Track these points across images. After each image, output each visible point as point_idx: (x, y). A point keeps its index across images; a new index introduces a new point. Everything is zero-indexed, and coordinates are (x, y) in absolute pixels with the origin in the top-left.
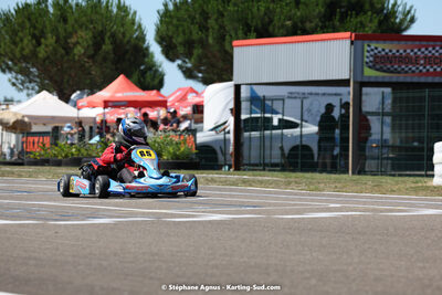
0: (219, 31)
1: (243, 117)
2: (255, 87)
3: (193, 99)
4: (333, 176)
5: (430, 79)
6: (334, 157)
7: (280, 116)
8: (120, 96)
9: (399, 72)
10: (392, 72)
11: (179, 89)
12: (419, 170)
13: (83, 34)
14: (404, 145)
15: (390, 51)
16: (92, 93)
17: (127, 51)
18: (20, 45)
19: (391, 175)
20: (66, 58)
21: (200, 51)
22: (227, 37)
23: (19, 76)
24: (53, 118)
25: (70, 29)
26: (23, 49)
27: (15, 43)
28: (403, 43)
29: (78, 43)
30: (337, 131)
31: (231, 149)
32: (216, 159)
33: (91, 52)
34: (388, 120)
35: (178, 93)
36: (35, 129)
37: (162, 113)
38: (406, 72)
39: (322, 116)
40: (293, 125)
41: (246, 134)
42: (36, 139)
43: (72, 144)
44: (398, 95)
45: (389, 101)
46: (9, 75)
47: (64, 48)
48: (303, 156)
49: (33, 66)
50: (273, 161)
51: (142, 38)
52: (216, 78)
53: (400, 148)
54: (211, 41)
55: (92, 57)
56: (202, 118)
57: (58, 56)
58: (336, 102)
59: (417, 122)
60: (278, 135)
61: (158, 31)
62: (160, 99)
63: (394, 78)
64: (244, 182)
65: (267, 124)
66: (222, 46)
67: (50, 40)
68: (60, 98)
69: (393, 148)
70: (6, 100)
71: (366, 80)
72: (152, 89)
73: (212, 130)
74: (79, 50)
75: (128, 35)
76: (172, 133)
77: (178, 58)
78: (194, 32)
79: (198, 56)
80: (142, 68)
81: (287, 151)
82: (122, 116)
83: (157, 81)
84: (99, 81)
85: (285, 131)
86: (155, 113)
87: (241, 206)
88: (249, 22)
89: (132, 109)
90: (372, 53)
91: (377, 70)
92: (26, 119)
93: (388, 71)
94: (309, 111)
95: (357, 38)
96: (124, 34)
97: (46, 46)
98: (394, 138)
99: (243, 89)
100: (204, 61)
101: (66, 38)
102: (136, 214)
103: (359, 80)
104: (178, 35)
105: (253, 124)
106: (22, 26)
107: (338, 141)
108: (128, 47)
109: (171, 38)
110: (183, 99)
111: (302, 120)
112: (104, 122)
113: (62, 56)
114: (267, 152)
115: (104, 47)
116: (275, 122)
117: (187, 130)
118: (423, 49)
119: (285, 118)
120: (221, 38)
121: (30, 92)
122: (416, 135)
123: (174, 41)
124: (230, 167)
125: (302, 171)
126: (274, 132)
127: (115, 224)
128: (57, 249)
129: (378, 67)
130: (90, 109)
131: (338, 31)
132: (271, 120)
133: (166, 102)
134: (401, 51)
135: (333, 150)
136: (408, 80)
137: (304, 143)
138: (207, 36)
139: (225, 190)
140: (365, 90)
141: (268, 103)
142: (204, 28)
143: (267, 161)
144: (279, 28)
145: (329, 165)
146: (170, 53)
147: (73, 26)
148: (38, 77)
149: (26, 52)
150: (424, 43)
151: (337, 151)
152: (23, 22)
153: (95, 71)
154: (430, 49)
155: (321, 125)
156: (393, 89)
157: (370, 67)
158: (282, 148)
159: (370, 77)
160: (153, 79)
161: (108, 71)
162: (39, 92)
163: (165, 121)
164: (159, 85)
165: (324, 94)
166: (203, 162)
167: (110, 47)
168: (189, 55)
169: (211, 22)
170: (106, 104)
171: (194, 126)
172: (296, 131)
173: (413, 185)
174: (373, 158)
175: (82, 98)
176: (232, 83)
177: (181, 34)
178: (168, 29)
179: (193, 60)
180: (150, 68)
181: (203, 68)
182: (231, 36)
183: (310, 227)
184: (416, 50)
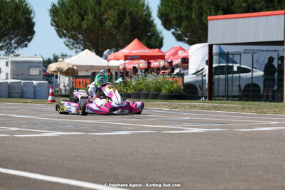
0: (199, 10)
1: (214, 65)
2: (222, 46)
3: (181, 54)
4: (273, 104)
6: (274, 92)
7: (238, 65)
8: (135, 52)
11: (173, 48)
13: (112, 13)
16: (117, 51)
17: (139, 23)
18: (71, 20)
20: (100, 28)
21: (187, 23)
22: (204, 14)
23: (71, 40)
24: (92, 67)
25: (103, 10)
26: (72, 23)
27: (68, 19)
29: (108, 18)
30: (276, 74)
31: (207, 86)
32: (197, 93)
33: (117, 24)
35: (172, 51)
36: (80, 74)
37: (162, 63)
39: (266, 65)
40: (247, 71)
41: (216, 77)
42: (81, 80)
46: (64, 40)
47: (99, 22)
48: (253, 91)
49: (79, 34)
50: (234, 94)
51: (149, 15)
52: (196, 40)
54: (193, 16)
55: (117, 28)
56: (188, 66)
57: (96, 26)
58: (275, 55)
60: (235, 77)
61: (160, 10)
62: (161, 54)
64: (215, 108)
65: (229, 70)
66: (201, 20)
67: (90, 16)
68: (97, 54)
70: (62, 55)
72: (156, 48)
73: (194, 74)
74: (109, 23)
75: (140, 13)
76: (168, 76)
77: (172, 28)
78: (183, 11)
79: (185, 26)
80: (149, 34)
81: (242, 88)
82: (136, 66)
83: (157, 44)
84: (121, 42)
85: (243, 75)
86: (158, 63)
87: (212, 123)
88: (219, 4)
89: (142, 61)
92: (75, 68)
94: (257, 62)
96: (137, 12)
97: (88, 21)
99: (214, 47)
100: (189, 29)
101: (101, 15)
102: (145, 129)
104: (172, 13)
105: (221, 70)
106: (72, 7)
107: (276, 81)
108: (140, 21)
109: (168, 15)
110: (175, 54)
112: (124, 69)
113: (98, 27)
114: (230, 88)
115: (125, 21)
116: (235, 69)
117: (178, 74)
119: (242, 66)
120: (200, 15)
121: (78, 50)
123: (170, 16)
124: (206, 98)
125: (252, 100)
126: (234, 75)
127: (132, 135)
128: (95, 151)
130: (116, 61)
131: (277, 10)
132: (232, 67)
133: (164, 56)
135: (273, 87)
137: (254, 82)
138: (191, 13)
139: (203, 113)
141: (231, 56)
142: (189, 8)
143: (230, 94)
144: (238, 8)
145: (270, 97)
146: (167, 25)
147: (105, 9)
148: (82, 40)
149: (75, 25)
151: (276, 87)
152: (73, 5)
153: (119, 37)
155: (265, 71)
158: (239, 86)
160: (155, 42)
161: (128, 36)
162: (83, 50)
163: (164, 68)
164: (160, 45)
165: (267, 51)
166: (188, 95)
167: (129, 21)
168: (179, 25)
169: (194, 4)
170: (126, 58)
171: (182, 72)
172: (249, 75)
175: (110, 54)
176: (207, 44)
177: (174, 12)
178: (166, 9)
179: (182, 29)
180: (154, 35)
181: (188, 34)
182: (206, 13)
183: (258, 137)
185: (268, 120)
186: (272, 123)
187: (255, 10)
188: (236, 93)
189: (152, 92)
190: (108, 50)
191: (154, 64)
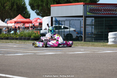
0: (46, 2)
2: (56, 18)
3: (39, 21)
5: (107, 15)
7: (64, 26)
8: (19, 20)
9: (96, 14)
12: (102, 40)
13: (8, 3)
14: (98, 33)
15: (94, 8)
16: (11, 19)
17: (20, 8)
19: (94, 42)
20: (4, 10)
21: (41, 8)
22: (49, 4)
25: (5, 2)
28: (98, 5)
29: (7, 5)
33: (11, 8)
34: (93, 27)
35: (35, 19)
37: (31, 25)
38: (98, 14)
43: (6, 34)
44: (96, 20)
45: (93, 21)
47: (3, 7)
51: (25, 4)
52: (45, 15)
53: (96, 34)
54: (44, 5)
55: (11, 9)
56: (42, 26)
57: (2, 9)
59: (101, 27)
60: (63, 31)
61: (29, 2)
62: (30, 21)
63: (95, 15)
65: (60, 28)
66: (47, 6)
68: (2, 21)
69: (95, 34)
71: (87, 16)
73: (45, 29)
74: (7, 7)
75: (21, 3)
77: (35, 10)
78: (40, 3)
79: (41, 9)
80: (24, 12)
82: (19, 26)
83: (28, 17)
84: (13, 16)
85: (65, 30)
86: (29, 25)
90: (89, 8)
91: (91, 13)
93: (93, 13)
94: (71, 24)
95: (85, 4)
96: (19, 3)
98: (95, 32)
99: (53, 18)
100: (42, 10)
101: (4, 4)
102: (29, 53)
103: (86, 16)
104: (35, 3)
105: (56, 28)
109: (33, 4)
110: (36, 21)
111: (70, 27)
113: (3, 9)
115: (14, 7)
116: (62, 27)
118: (103, 7)
119: (65, 26)
120: (47, 4)
122: (101, 31)
123: (34, 5)
126: (62, 30)
127: (24, 55)
130: (11, 24)
133: (32, 22)
134: (97, 8)
136: (99, 15)
137: (70, 33)
138: (43, 4)
140: (87, 18)
141: (60, 22)
142: (42, 1)
146: (33, 8)
147: (6, 1)
150: (103, 5)
153: (11, 13)
154: (105, 7)
156: (95, 18)
157: (89, 12)
158: (64, 35)
159: (88, 15)
160: (27, 16)
161: (15, 13)
163: (32, 27)
164: (29, 17)
165: (75, 20)
168: (38, 9)
170: (15, 22)
172: (68, 30)
173: (103, 44)
174: (89, 37)
175: (8, 21)
176: (50, 17)
177: (36, 3)
178: (32, 2)
179: (39, 10)
180: (26, 13)
181: (42, 12)
182: (50, 4)
183: (77, 56)
184: (101, 7)
185: (80, 49)
186: (82, 50)
187: (70, 2)
189: (27, 37)
190: (7, 19)
191: (27, 25)
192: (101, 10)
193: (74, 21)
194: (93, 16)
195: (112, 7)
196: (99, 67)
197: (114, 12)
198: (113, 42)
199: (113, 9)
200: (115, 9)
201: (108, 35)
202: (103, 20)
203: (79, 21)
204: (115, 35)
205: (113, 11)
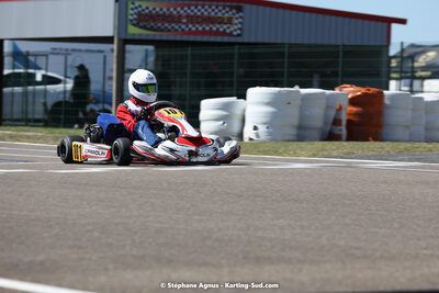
1: (6, 72)
2: (18, 43)
5: (192, 38)
7: (43, 72)
9: (162, 31)
10: (155, 30)
15: (154, 9)
38: (169, 31)
41: (7, 90)
44: (161, 53)
45: (151, 59)
50: (37, 117)
59: (177, 80)
60: (40, 90)
63: (157, 36)
65: (30, 80)
71: (129, 37)
81: (49, 107)
85: (49, 87)
90: (136, 11)
91: (141, 27)
93: (151, 29)
94: (72, 67)
99: (6, 44)
103: (123, 37)
105: (15, 79)
111: (66, 77)
114: (30, 108)
116: (39, 78)
118: (186, 9)
119: (50, 74)
125: (65, 127)
126: (38, 87)
129: (141, 24)
132: (33, 75)
134: (165, 10)
136: (171, 38)
137: (67, 99)
140: (128, 47)
141: (32, 58)
143: (30, 116)
154: (193, 8)
156: (157, 47)
157: (134, 25)
158: (45, 104)
159: (134, 35)
165: (87, 51)
172: (60, 87)
183: (84, 181)
184: (179, 9)
188: (39, 116)
192: (178, 20)
193: (81, 54)
194: (150, 38)
195: (217, 7)
196: (161, 223)
197: (225, 27)
198: (215, 133)
199: (220, 14)
200: (226, 15)
201: (198, 108)
202: (184, 53)
203: (101, 56)
204: (225, 107)
205: (221, 21)
